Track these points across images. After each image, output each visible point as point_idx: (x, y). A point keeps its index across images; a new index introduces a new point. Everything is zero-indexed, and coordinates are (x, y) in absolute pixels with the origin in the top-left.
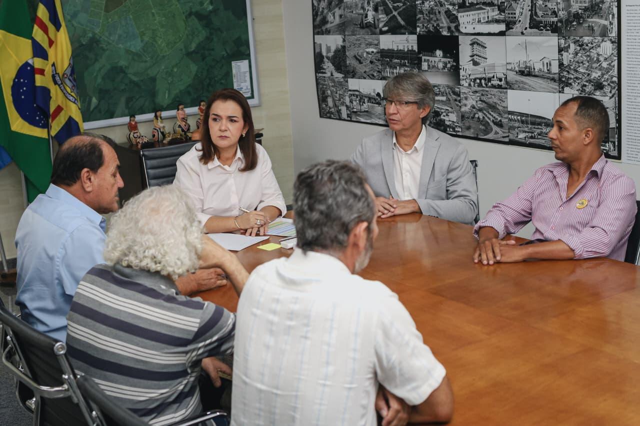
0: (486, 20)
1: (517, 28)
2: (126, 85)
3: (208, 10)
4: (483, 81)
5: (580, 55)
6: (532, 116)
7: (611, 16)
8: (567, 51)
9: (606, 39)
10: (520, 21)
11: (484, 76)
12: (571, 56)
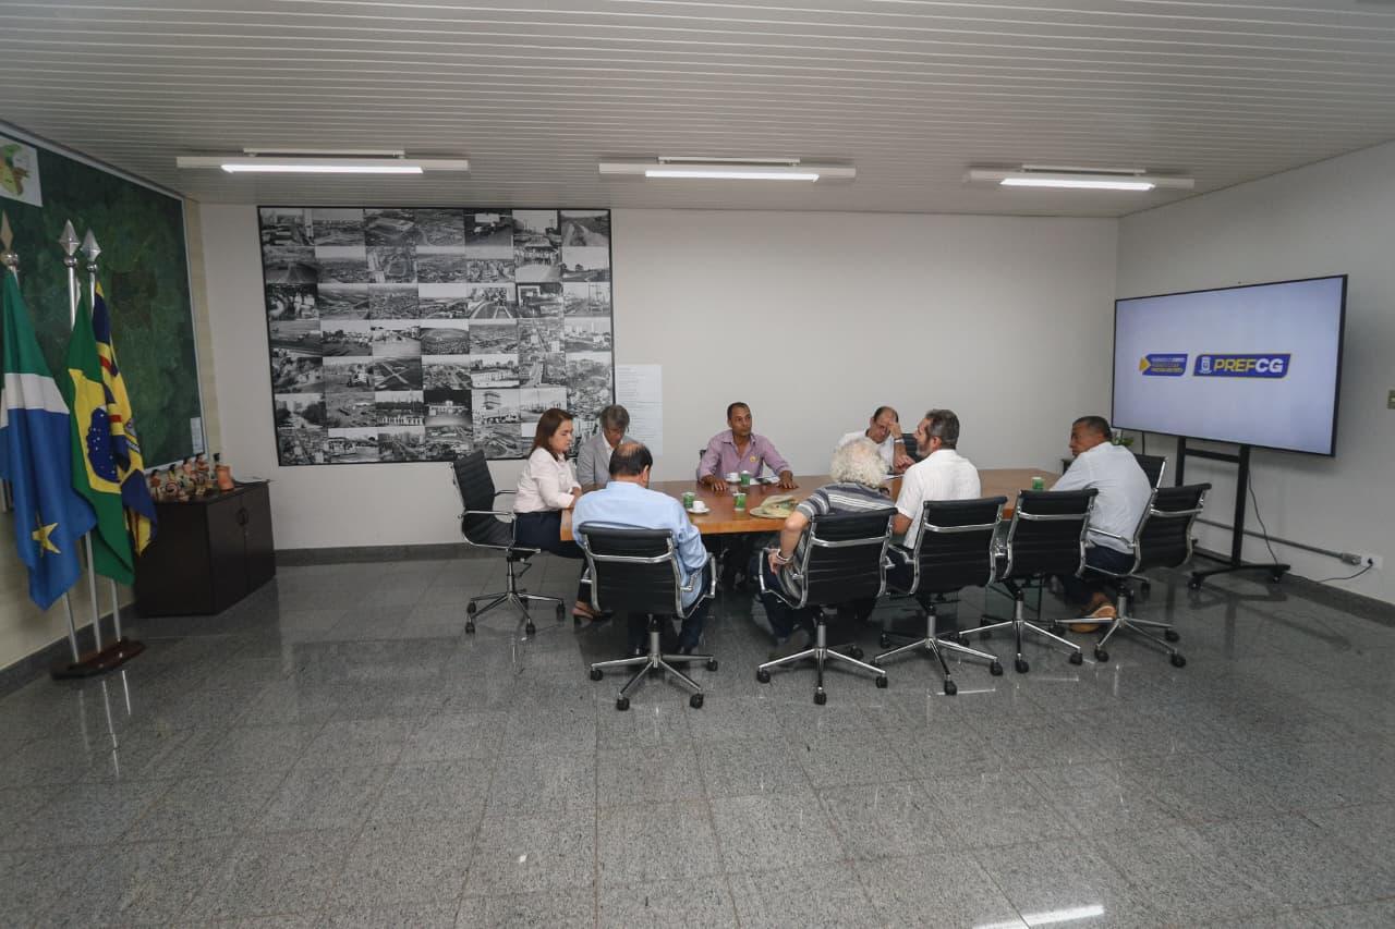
0: (501, 378)
1: (531, 383)
4: (497, 420)
5: (584, 398)
7: (607, 375)
9: (604, 387)
10: (533, 379)
11: (498, 415)
12: (577, 399)
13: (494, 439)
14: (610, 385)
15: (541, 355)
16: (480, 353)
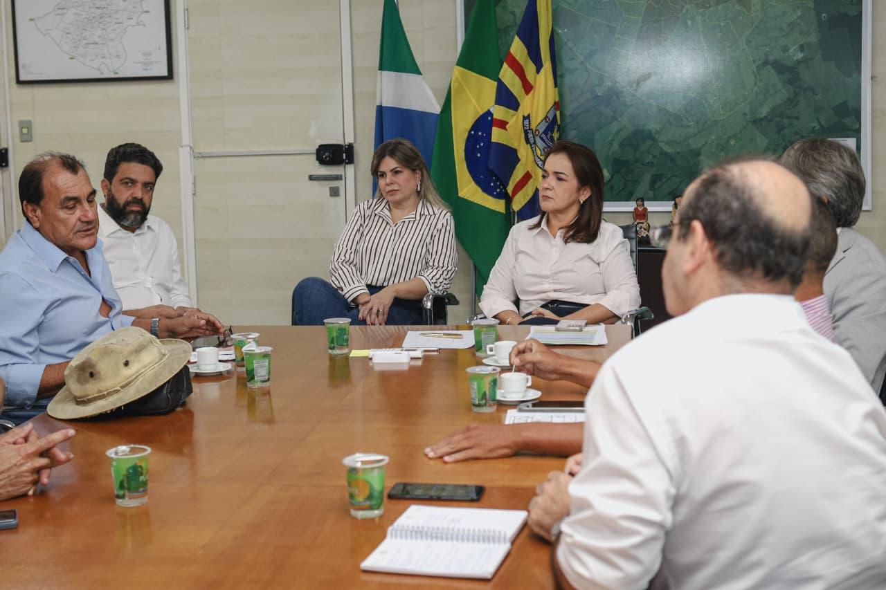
2: (654, 157)
3: (795, 58)
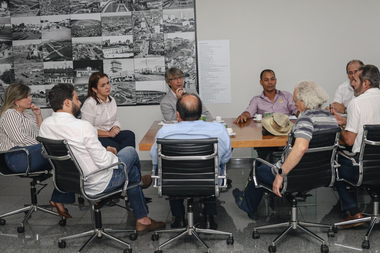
0: (122, 51)
1: (141, 54)
4: (120, 79)
5: (177, 64)
6: (150, 91)
7: (192, 48)
8: (170, 63)
9: (190, 57)
10: (142, 51)
11: (120, 77)
12: (172, 64)
13: (118, 92)
14: (194, 54)
15: (148, 35)
16: (109, 35)
